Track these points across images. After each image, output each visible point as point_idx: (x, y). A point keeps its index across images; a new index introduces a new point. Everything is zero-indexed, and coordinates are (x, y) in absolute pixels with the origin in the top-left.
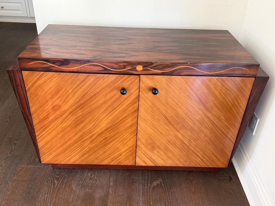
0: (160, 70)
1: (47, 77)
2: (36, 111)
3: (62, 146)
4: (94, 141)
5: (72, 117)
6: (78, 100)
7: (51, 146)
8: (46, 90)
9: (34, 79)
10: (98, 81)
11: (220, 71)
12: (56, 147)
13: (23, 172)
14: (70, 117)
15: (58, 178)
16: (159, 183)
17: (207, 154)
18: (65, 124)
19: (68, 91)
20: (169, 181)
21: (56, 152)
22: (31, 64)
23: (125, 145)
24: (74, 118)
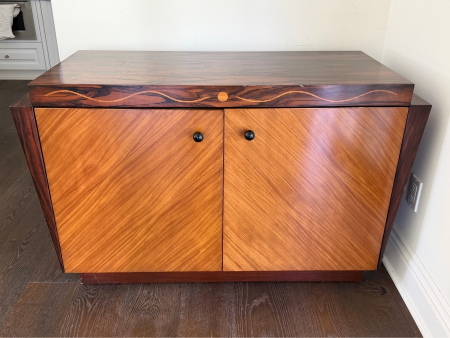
0: (256, 99)
1: (74, 117)
2: (56, 178)
3: (99, 240)
4: (153, 229)
5: (115, 186)
6: (125, 155)
7: (82, 240)
8: (73, 140)
9: (53, 121)
10: (157, 121)
11: (352, 97)
12: (89, 242)
13: (34, 291)
14: (113, 186)
15: (93, 298)
16: (264, 301)
17: (341, 246)
18: (104, 200)
19: (109, 140)
20: (280, 297)
21: (90, 250)
22: (50, 96)
23: (203, 235)
24: (118, 189)
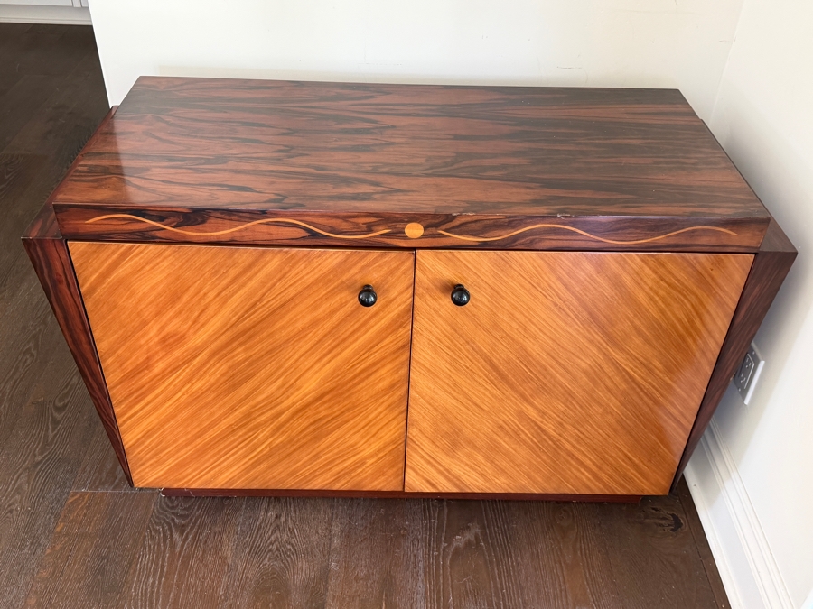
0: (474, 235)
1: (141, 258)
2: (112, 351)
3: (192, 442)
4: (284, 428)
5: (218, 365)
6: (234, 319)
7: (161, 442)
8: (140, 294)
9: (103, 263)
10: (293, 267)
11: (653, 236)
12: (175, 445)
13: (82, 508)
14: (214, 365)
15: (183, 526)
16: (473, 539)
17: (611, 459)
18: (199, 385)
19: (205, 294)
20: (500, 531)
21: (176, 456)
22: (95, 222)
23: (373, 440)
24: (224, 368)
